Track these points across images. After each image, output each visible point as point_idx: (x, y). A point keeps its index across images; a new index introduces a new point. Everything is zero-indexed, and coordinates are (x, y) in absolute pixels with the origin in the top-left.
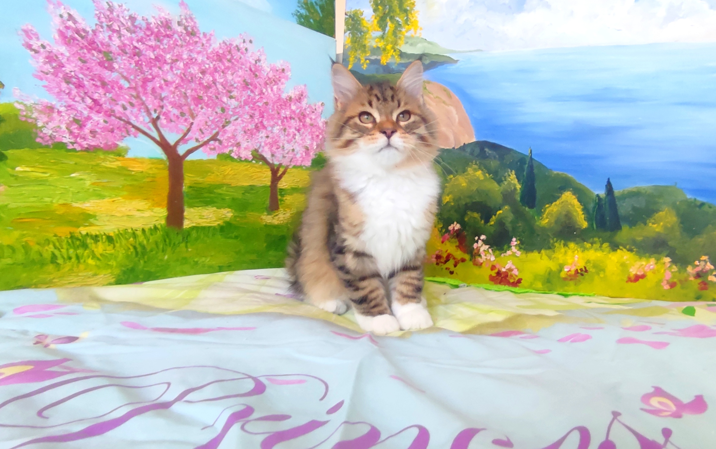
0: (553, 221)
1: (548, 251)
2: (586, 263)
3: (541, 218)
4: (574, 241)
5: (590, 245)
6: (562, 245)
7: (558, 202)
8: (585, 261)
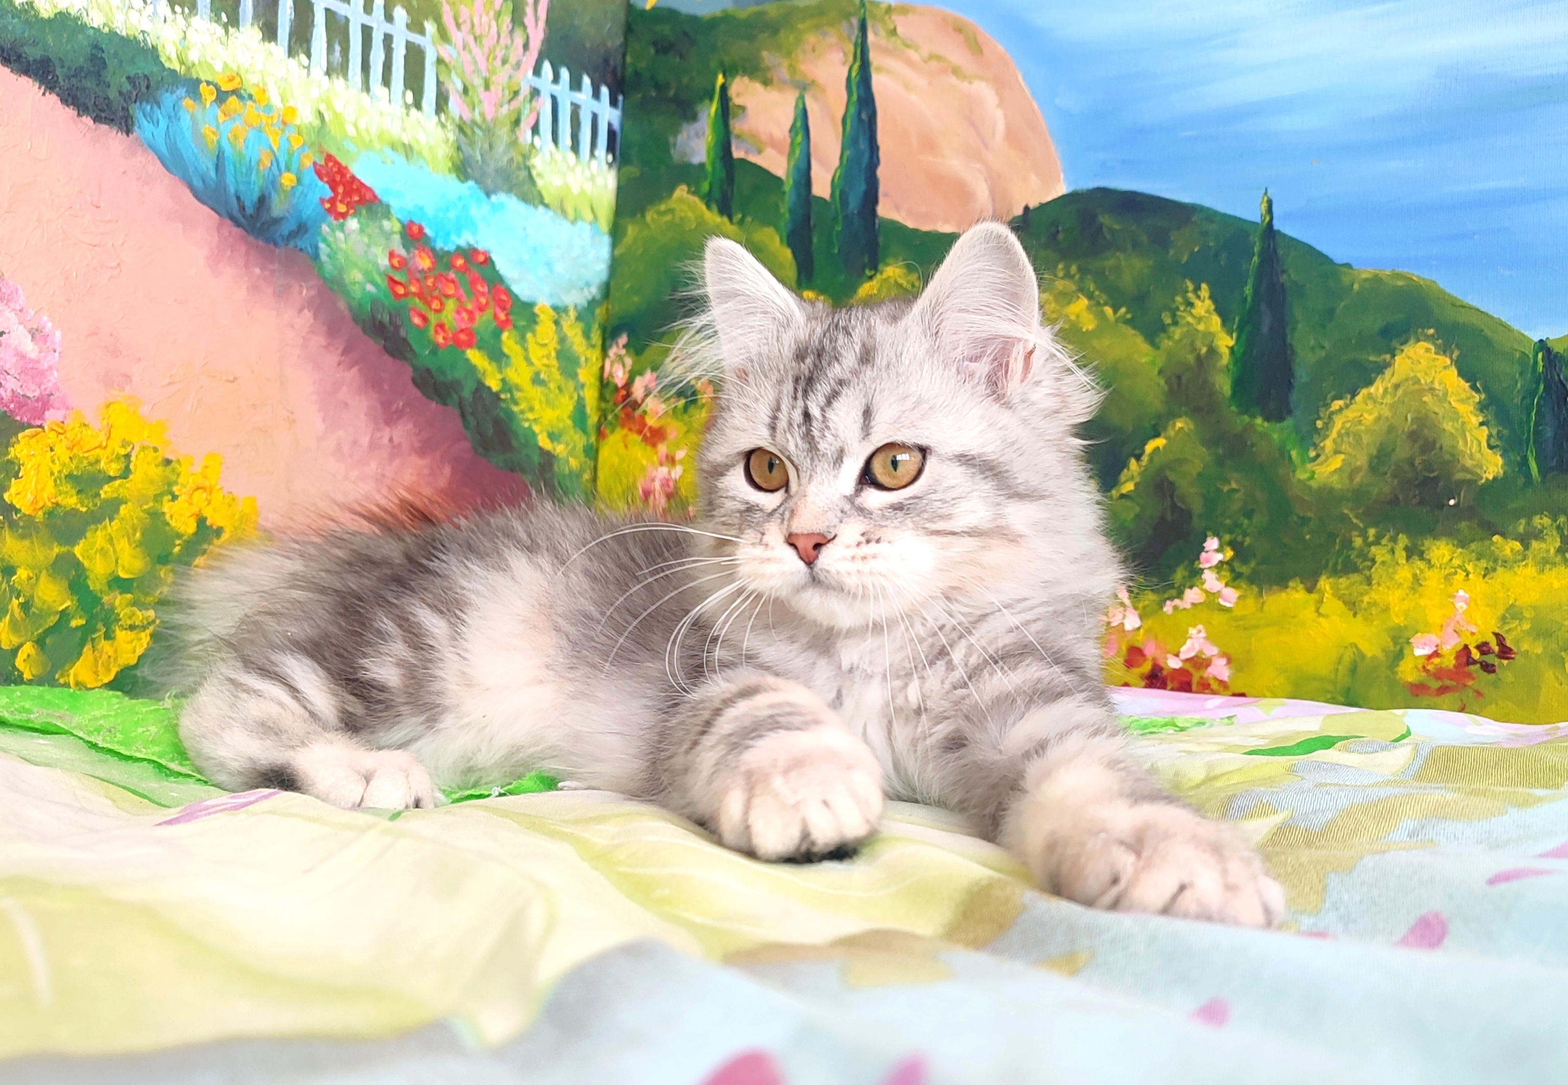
0: (1362, 461)
1: (1344, 582)
2: (1503, 619)
3: (1313, 454)
4: (1450, 534)
5: (1517, 545)
6: (1401, 555)
7: (1377, 388)
8: (1501, 611)
